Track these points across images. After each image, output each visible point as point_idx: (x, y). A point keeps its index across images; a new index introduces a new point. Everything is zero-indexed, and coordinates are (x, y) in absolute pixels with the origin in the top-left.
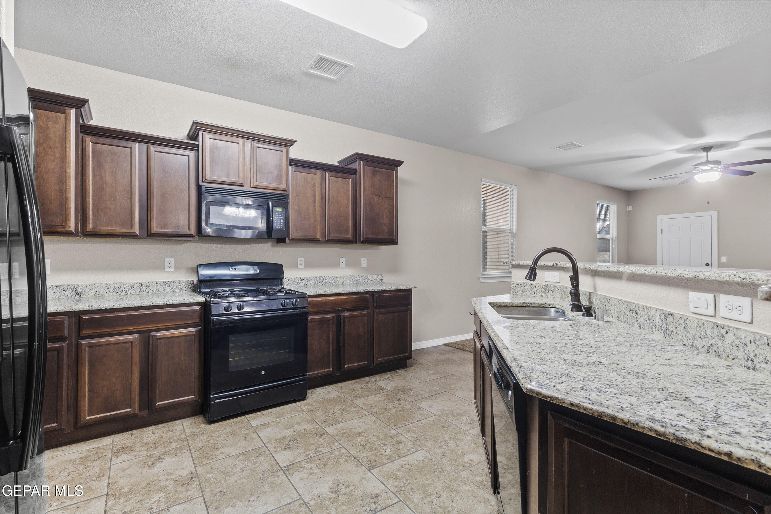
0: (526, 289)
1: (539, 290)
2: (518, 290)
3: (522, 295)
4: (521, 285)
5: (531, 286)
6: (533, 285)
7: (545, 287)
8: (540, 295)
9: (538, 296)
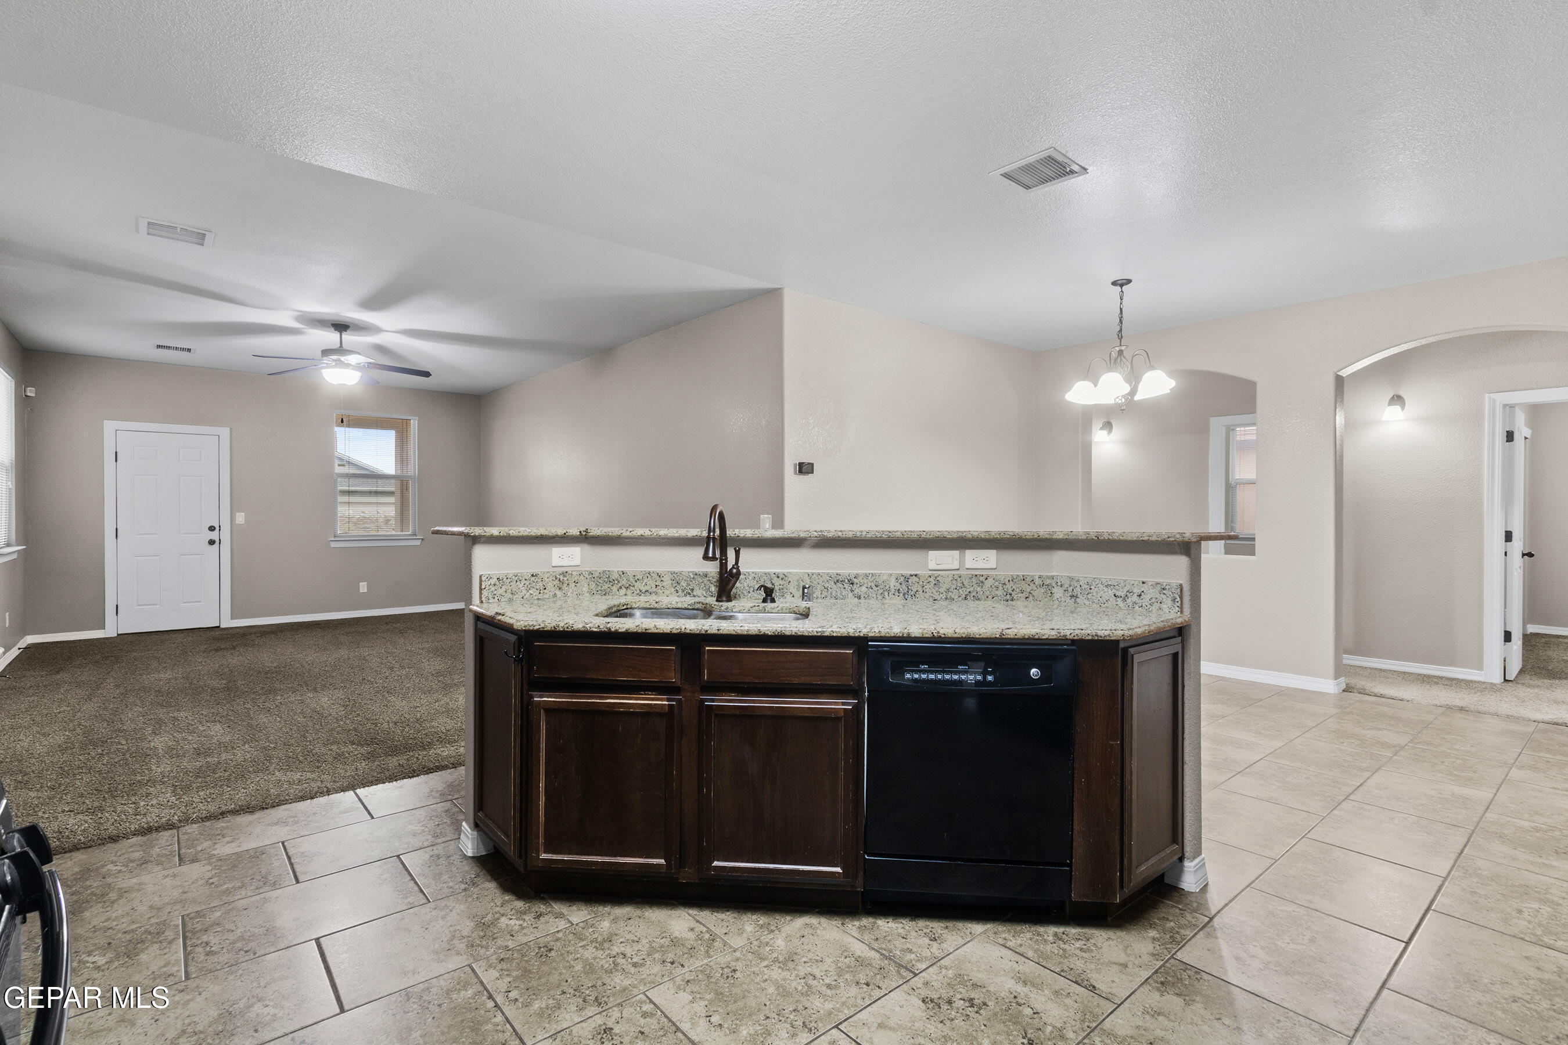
0: (521, 586)
1: (550, 586)
2: (501, 591)
3: (510, 600)
4: (509, 580)
5: (533, 578)
6: (536, 575)
7: (562, 578)
8: (551, 594)
9: (547, 596)
